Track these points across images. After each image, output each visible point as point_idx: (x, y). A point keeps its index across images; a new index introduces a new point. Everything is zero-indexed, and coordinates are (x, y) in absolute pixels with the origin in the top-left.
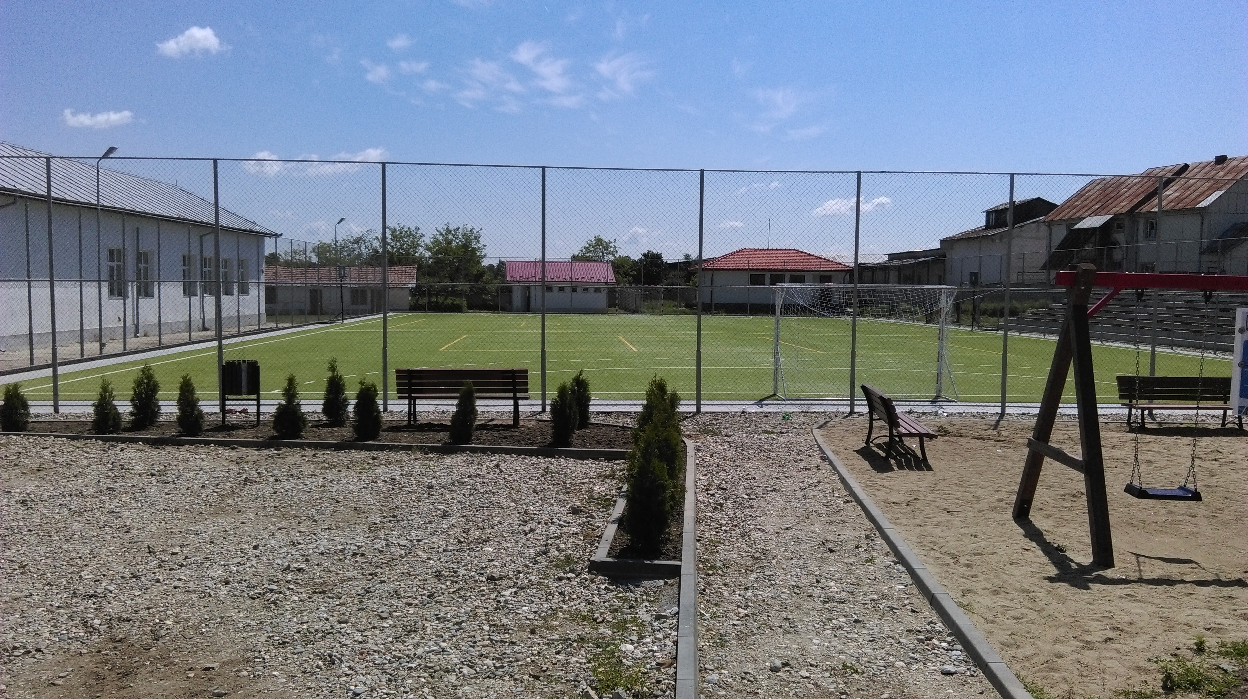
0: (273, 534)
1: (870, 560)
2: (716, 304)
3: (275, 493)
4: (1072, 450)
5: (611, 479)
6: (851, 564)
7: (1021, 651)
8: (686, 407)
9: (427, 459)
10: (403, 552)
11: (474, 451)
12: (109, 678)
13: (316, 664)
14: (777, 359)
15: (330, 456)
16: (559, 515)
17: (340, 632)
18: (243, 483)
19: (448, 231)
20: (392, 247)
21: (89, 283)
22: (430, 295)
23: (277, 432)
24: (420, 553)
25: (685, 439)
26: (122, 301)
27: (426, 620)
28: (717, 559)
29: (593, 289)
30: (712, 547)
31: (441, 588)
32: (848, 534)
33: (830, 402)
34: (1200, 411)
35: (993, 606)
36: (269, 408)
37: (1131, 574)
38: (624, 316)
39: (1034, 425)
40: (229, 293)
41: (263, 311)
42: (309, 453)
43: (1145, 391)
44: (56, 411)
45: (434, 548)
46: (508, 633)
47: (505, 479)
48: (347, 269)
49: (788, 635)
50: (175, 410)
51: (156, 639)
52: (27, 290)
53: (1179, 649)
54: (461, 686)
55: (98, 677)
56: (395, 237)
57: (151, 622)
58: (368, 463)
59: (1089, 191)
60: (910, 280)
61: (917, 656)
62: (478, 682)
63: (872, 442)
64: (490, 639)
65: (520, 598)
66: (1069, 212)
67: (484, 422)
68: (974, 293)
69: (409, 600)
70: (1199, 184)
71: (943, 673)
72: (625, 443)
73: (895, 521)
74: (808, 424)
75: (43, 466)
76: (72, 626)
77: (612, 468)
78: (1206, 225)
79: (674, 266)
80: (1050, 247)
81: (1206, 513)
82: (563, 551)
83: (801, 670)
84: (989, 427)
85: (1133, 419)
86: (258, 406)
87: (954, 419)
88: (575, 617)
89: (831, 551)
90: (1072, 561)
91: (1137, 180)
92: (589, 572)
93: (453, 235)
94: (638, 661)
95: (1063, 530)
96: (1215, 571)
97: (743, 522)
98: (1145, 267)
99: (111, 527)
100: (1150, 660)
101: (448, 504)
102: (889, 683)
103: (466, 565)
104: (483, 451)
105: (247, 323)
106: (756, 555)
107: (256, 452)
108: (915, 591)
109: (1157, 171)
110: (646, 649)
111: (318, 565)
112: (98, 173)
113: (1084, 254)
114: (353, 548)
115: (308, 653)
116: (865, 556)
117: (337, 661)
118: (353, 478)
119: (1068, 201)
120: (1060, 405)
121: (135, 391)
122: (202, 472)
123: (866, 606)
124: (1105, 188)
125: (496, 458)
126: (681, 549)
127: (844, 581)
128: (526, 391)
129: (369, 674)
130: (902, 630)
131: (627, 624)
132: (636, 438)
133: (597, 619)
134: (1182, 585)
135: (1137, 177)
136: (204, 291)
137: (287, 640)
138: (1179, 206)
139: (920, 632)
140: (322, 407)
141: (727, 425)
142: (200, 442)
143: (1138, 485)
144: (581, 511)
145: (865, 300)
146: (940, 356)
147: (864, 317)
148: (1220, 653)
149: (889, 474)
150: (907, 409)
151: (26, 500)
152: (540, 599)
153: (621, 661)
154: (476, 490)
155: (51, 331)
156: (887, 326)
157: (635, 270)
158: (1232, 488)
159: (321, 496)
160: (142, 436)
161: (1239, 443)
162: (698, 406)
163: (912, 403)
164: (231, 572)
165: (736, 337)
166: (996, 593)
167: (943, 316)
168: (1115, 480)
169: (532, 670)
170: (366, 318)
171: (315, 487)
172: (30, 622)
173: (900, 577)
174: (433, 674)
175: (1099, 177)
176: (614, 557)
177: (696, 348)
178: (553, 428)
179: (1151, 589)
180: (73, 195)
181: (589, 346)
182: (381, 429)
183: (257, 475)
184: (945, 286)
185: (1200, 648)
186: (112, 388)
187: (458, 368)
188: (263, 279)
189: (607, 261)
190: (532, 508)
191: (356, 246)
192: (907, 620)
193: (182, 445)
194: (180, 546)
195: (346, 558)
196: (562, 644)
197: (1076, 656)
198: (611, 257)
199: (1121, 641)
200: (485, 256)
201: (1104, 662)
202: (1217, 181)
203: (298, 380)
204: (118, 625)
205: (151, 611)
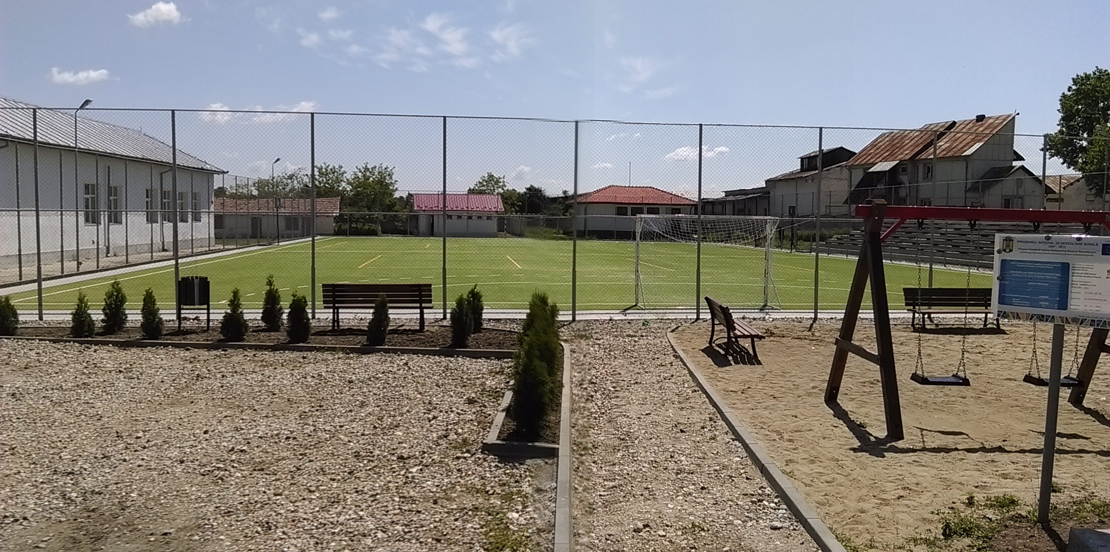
0: (220, 422)
1: (713, 438)
2: (589, 231)
3: (222, 387)
4: (869, 347)
5: (501, 375)
6: (698, 442)
7: (832, 508)
8: (564, 316)
9: (348, 358)
10: (328, 436)
11: (387, 351)
12: (84, 542)
13: (255, 530)
14: (638, 276)
15: (268, 356)
16: (457, 405)
17: (275, 503)
18: (195, 378)
19: (367, 169)
20: (319, 182)
21: (68, 212)
22: (351, 222)
23: (224, 336)
24: (342, 437)
25: (563, 343)
26: (96, 227)
27: (347, 493)
28: (588, 442)
29: (486, 218)
30: (584, 432)
31: (360, 466)
32: (695, 417)
33: (680, 311)
34: (967, 315)
35: (810, 472)
36: (218, 316)
37: (917, 444)
38: (511, 239)
39: (840, 327)
40: (184, 220)
41: (212, 235)
42: (250, 353)
43: (925, 300)
44: (41, 319)
45: (353, 433)
46: (415, 504)
47: (413, 374)
48: (282, 200)
49: (648, 502)
50: (140, 317)
51: (124, 510)
52: (17, 218)
53: (955, 503)
54: (376, 547)
55: (75, 541)
56: (321, 174)
57: (118, 494)
58: (300, 362)
59: (881, 142)
60: (741, 212)
61: (751, 515)
62: (390, 544)
63: (714, 343)
64: (399, 508)
65: (425, 474)
66: (865, 159)
67: (395, 327)
68: (792, 223)
69: (333, 476)
70: (964, 137)
71: (771, 529)
72: (512, 345)
73: (733, 406)
74: (663, 329)
75: (30, 365)
76: (53, 498)
77: (501, 365)
78: (970, 169)
79: (555, 200)
80: (851, 186)
81: (973, 395)
82: (460, 435)
83: (658, 530)
84: (805, 329)
85: (916, 322)
86: (208, 314)
87: (778, 324)
88: (471, 490)
89: (682, 431)
90: (871, 435)
91: (917, 134)
92: (482, 452)
93: (370, 172)
94: (522, 526)
95: (863, 410)
96: (981, 441)
97: (609, 410)
98: (924, 202)
99: (86, 415)
100: (932, 513)
101: (365, 396)
102: (730, 538)
103: (380, 447)
104: (395, 351)
105: (200, 246)
106: (622, 437)
107: (206, 353)
108: (749, 462)
109: (932, 127)
110: (528, 517)
111: (257, 447)
112: (76, 121)
113: (876, 192)
114: (286, 432)
115: (249, 521)
116: (709, 435)
117: (273, 527)
118: (287, 374)
119: (864, 150)
120: (860, 311)
121: (106, 302)
122: (161, 370)
123: (710, 476)
124: (892, 140)
125: (405, 357)
126: (559, 435)
127: (692, 455)
128: (430, 302)
129: (300, 538)
130: (739, 494)
131: (513, 495)
132: (521, 341)
133: (488, 491)
134: (956, 452)
135: (917, 131)
136: (164, 219)
137: (232, 510)
138: (950, 154)
139: (753, 495)
140: (261, 315)
141: (598, 330)
142: (160, 344)
143: (921, 373)
144: (475, 401)
145: (707, 228)
146: (766, 273)
147: (707, 241)
148: (986, 505)
149: (727, 368)
150: (741, 315)
151: (15, 393)
152: (442, 475)
153: (508, 526)
154: (388, 384)
155: (36, 252)
156: (725, 249)
157: (520, 201)
158: (992, 375)
159: (260, 389)
160: (111, 340)
161: (997, 340)
162: (574, 315)
163: (745, 311)
164: (185, 453)
165: (604, 258)
166: (812, 462)
167: (769, 241)
168: (903, 370)
169: (435, 534)
170: (297, 241)
171: (255, 381)
172: (18, 495)
173: (737, 451)
174: (353, 538)
175: (888, 131)
176: (503, 440)
177: (572, 268)
178: (452, 332)
179: (933, 456)
180: (55, 139)
181: (482, 264)
182: (310, 333)
183: (207, 372)
184: (770, 217)
185: (970, 502)
186: (87, 300)
187: (373, 283)
188: (212, 209)
189: (498, 193)
190: (435, 399)
191: (289, 181)
192: (742, 486)
193: (146, 347)
194: (143, 431)
195: (280, 441)
196: (460, 512)
197: (876, 511)
198: (500, 190)
199: (910, 498)
200: (397, 189)
201: (897, 515)
202: (978, 135)
203: (241, 293)
204: (91, 497)
205: (119, 485)
